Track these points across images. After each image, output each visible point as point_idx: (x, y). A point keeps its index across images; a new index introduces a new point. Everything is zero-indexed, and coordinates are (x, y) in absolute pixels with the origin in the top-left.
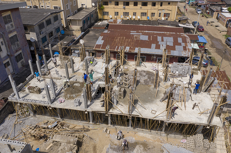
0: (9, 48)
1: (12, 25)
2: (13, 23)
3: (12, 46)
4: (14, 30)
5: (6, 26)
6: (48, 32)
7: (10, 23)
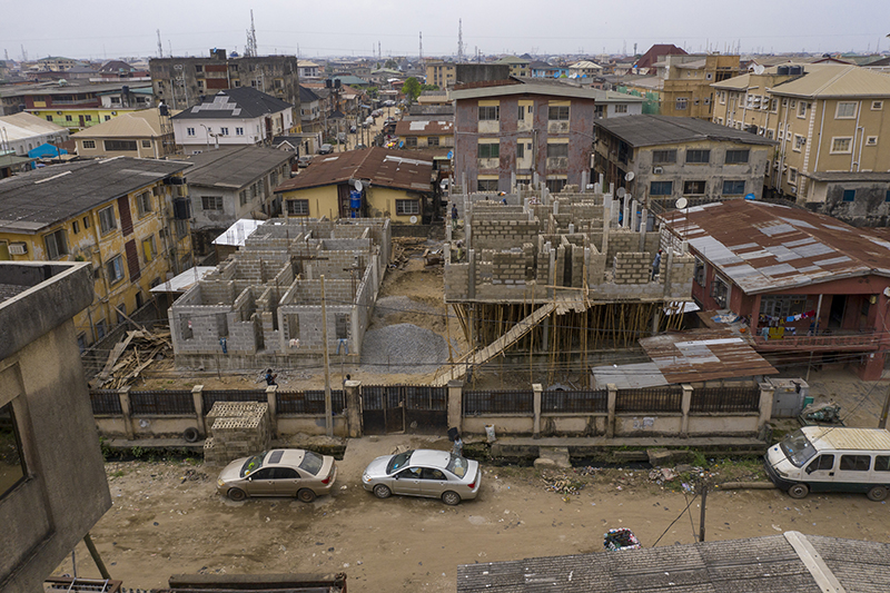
0: (538, 159)
1: (564, 126)
2: (568, 122)
3: (548, 160)
4: (564, 136)
5: (550, 123)
6: (686, 178)
7: (562, 121)
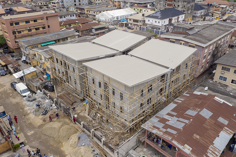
6: (233, 78)
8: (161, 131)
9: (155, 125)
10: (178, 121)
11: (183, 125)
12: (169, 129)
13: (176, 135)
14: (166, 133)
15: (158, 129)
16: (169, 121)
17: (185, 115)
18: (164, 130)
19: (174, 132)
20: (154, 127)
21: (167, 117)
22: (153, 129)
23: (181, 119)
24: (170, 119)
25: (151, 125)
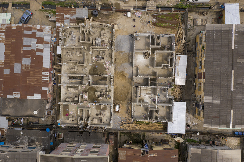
8: (35, 29)
9: (42, 33)
10: (30, 46)
11: (25, 44)
12: (31, 34)
13: (23, 30)
14: (30, 29)
15: (38, 30)
16: (37, 43)
17: (30, 56)
18: (33, 31)
19: (26, 32)
20: (42, 31)
21: (41, 46)
22: (40, 28)
23: (29, 49)
24: (37, 45)
25: (45, 31)
